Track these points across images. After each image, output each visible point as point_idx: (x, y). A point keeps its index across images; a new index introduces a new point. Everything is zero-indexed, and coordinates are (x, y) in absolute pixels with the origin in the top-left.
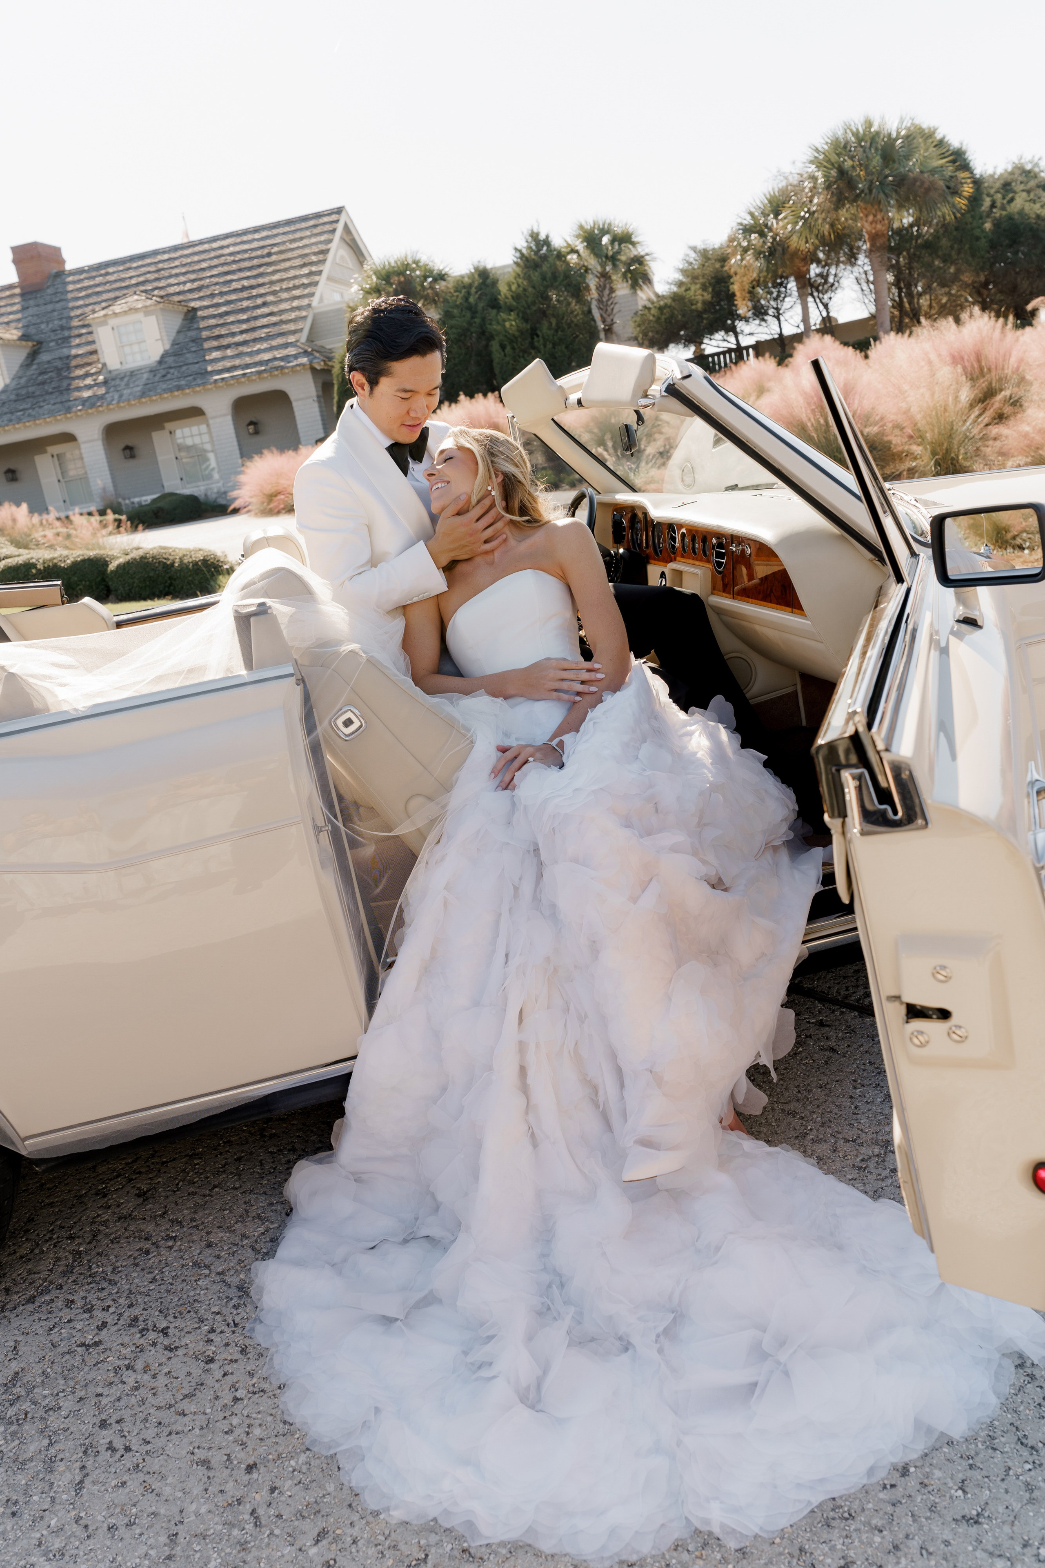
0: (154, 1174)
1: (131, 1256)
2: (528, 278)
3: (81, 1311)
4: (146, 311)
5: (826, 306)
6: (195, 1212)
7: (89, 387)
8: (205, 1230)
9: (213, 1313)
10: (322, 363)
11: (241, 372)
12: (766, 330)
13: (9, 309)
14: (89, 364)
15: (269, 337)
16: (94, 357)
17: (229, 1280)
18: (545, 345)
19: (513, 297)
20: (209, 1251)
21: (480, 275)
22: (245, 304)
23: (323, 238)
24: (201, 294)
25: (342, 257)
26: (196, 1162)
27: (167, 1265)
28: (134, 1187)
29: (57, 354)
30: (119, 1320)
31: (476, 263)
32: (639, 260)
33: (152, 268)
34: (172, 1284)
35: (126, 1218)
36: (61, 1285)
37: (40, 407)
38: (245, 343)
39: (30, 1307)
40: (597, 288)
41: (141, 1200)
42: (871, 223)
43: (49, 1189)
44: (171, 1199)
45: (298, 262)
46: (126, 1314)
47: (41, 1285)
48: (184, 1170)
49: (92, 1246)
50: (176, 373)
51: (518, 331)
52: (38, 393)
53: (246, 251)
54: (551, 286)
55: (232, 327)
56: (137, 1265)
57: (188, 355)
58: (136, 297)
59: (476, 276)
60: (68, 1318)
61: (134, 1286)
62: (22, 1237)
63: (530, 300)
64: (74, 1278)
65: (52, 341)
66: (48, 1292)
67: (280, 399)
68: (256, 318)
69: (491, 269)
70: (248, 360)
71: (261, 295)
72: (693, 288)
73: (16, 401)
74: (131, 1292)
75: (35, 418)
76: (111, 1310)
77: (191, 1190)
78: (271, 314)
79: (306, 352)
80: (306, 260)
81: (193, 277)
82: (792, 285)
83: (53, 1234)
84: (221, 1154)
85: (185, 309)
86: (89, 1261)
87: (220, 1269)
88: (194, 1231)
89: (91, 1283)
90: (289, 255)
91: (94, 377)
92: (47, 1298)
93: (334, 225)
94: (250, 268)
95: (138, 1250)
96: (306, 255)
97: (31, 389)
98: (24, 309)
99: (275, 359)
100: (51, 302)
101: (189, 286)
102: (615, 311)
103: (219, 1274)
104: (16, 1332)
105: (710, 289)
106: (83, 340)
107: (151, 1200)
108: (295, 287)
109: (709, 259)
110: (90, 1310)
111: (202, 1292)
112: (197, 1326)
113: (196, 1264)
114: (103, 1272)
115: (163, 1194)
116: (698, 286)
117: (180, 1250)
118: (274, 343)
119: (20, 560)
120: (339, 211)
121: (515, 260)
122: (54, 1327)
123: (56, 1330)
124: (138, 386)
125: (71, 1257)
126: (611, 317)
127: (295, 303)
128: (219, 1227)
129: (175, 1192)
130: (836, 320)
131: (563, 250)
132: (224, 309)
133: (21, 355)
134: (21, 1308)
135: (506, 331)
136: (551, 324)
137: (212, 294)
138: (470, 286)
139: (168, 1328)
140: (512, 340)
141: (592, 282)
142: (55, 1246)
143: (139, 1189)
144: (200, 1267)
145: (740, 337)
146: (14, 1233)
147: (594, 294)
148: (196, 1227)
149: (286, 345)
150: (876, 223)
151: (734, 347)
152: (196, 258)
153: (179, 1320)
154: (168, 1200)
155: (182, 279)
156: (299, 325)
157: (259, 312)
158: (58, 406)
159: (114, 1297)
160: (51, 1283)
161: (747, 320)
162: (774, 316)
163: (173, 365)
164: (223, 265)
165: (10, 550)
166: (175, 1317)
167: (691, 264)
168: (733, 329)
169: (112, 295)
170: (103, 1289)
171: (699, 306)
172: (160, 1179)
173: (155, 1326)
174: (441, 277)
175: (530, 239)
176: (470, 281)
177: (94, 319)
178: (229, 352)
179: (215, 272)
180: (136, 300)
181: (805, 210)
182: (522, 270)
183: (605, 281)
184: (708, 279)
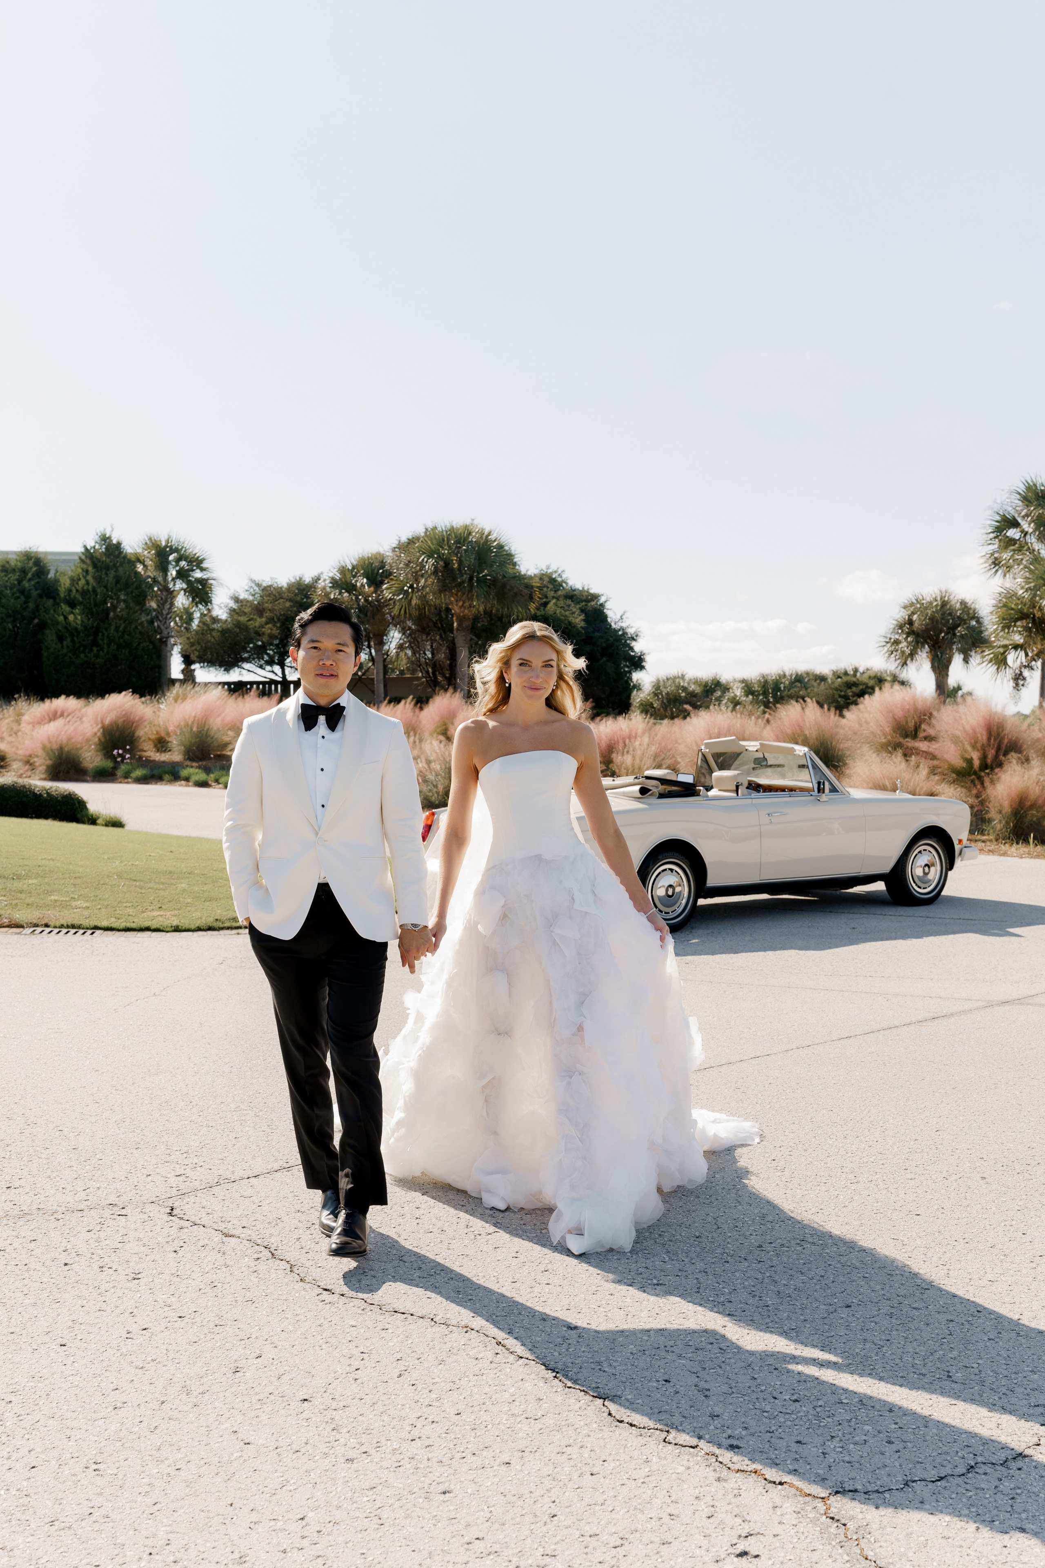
2: (95, 578)
18: (109, 645)
19: (78, 592)
21: (33, 562)
32: (206, 582)
40: (158, 600)
42: (461, 607)
51: (82, 625)
63: (97, 598)
72: (257, 619)
105: (278, 625)
116: (264, 619)
131: (133, 559)
135: (66, 623)
136: (116, 626)
138: (22, 570)
140: (73, 632)
145: (286, 672)
147: (154, 605)
150: (465, 608)
167: (252, 595)
175: (100, 540)
181: (408, 585)
182: (90, 569)
183: (167, 595)
184: (276, 615)
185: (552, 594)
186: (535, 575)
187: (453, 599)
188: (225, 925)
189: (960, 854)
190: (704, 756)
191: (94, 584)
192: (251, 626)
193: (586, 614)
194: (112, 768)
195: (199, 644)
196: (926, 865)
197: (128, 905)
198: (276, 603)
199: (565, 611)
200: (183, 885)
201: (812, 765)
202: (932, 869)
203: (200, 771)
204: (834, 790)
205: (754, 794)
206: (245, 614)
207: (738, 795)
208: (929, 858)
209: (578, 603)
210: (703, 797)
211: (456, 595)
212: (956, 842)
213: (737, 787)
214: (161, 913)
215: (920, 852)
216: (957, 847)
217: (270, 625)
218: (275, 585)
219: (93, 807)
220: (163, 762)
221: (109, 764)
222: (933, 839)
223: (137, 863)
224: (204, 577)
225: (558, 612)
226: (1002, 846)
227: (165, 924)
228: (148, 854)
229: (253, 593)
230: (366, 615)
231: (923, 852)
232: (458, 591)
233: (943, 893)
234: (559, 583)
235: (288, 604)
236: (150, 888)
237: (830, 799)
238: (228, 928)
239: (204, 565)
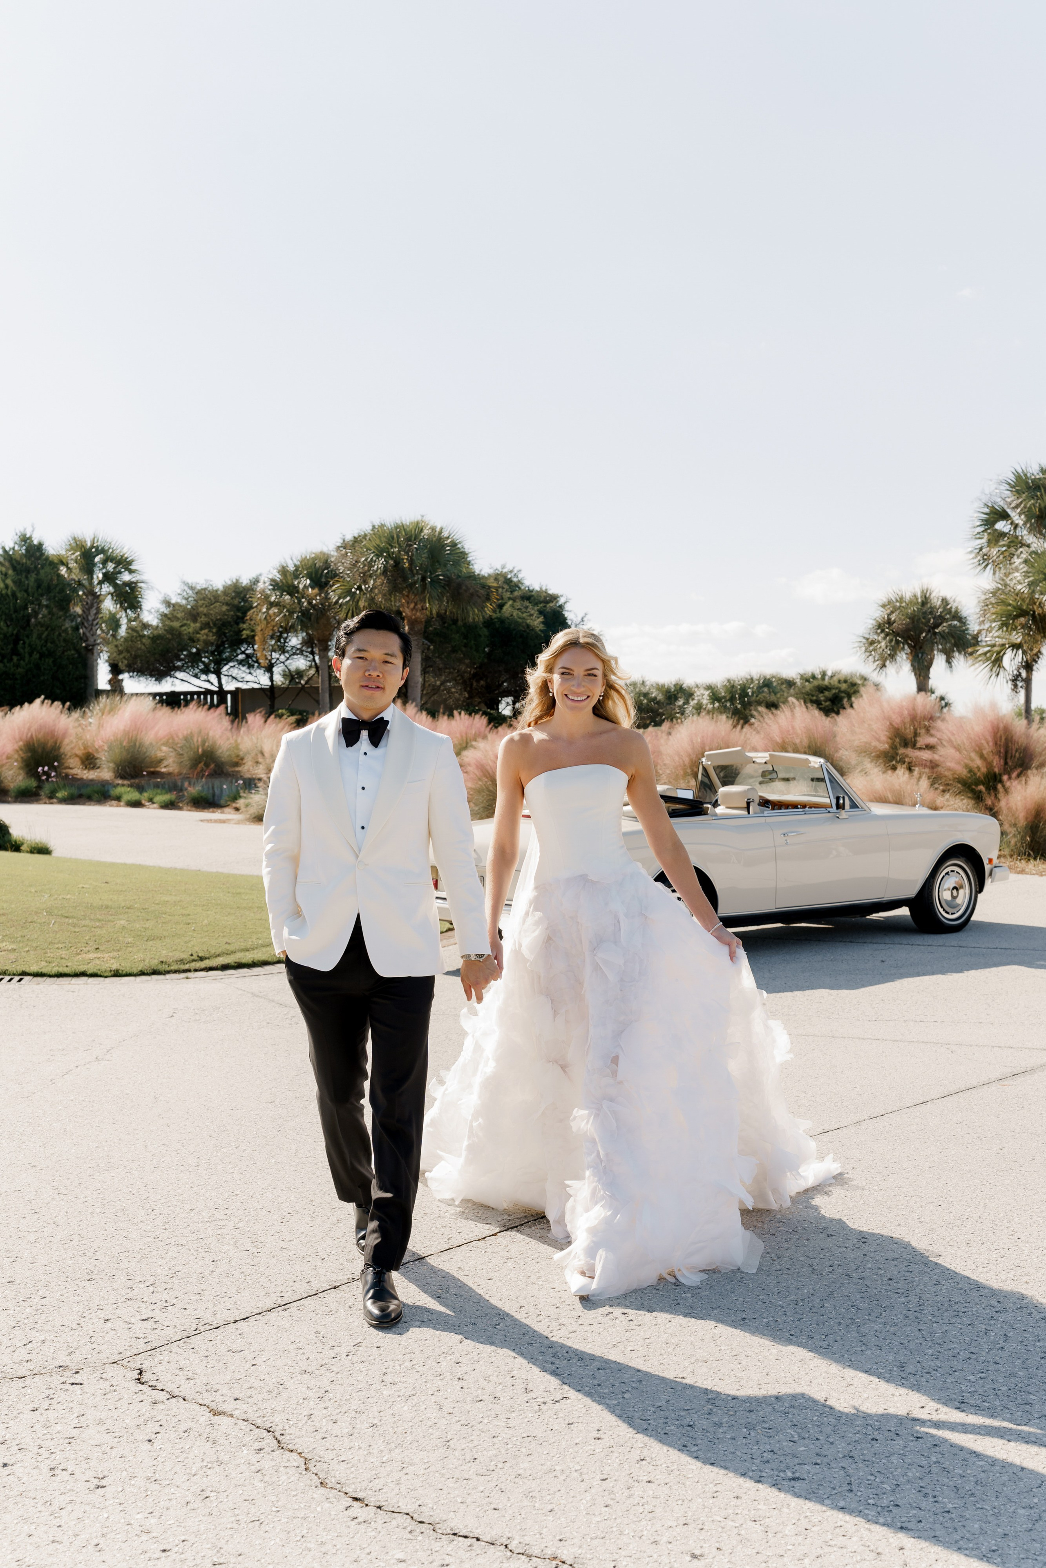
2: (17, 582)
18: (30, 654)
32: (133, 586)
40: (86, 605)
42: (412, 610)
105: (214, 630)
116: (198, 625)
126: (96, 637)
131: (55, 560)
141: (80, 598)
147: (78, 610)
150: (417, 610)
151: (217, 689)
168: (220, 672)
175: (19, 541)
181: (356, 587)
182: (10, 572)
183: (93, 600)
184: (212, 620)
185: (508, 594)
186: (489, 575)
187: (404, 601)
188: (172, 968)
189: (991, 874)
190: (705, 769)
191: (14, 588)
192: (185, 632)
193: (545, 616)
194: (36, 787)
195: (128, 651)
196: (955, 888)
197: (60, 946)
198: (212, 607)
199: (522, 613)
200: (122, 922)
201: (829, 779)
202: (961, 891)
203: (132, 790)
204: (854, 805)
205: (768, 812)
206: (177, 619)
207: (749, 813)
208: (957, 880)
209: (536, 604)
210: (712, 816)
211: (408, 596)
212: (986, 862)
213: (748, 804)
214: (99, 955)
215: (947, 873)
216: (987, 867)
217: (206, 631)
218: (210, 588)
219: (16, 832)
220: (92, 780)
221: (33, 783)
222: (963, 859)
223: (69, 896)
224: (133, 580)
225: (515, 614)
226: (1018, 862)
227: (103, 968)
228: (80, 886)
229: (186, 596)
230: (310, 619)
231: (950, 873)
232: (409, 592)
233: (973, 918)
234: (515, 584)
235: (224, 608)
236: (84, 926)
237: (850, 816)
238: (175, 972)
239: (132, 567)
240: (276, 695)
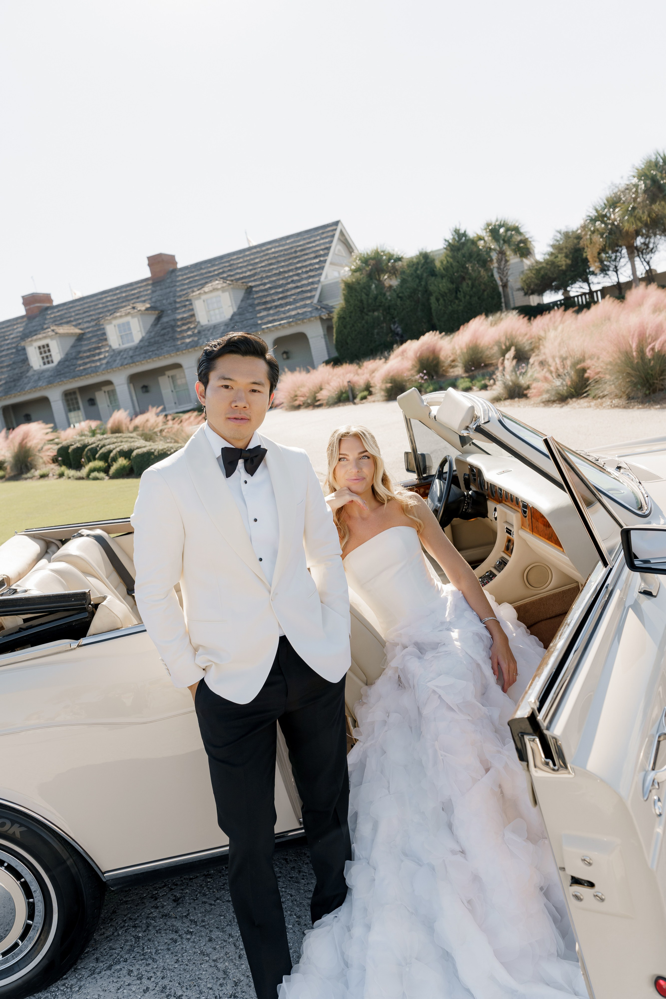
0: (184, 887)
1: (166, 943)
2: (453, 257)
3: (136, 978)
4: (223, 290)
5: (648, 263)
6: (205, 916)
7: (189, 336)
8: (210, 929)
9: (208, 988)
10: (327, 315)
11: (278, 323)
12: (609, 280)
13: (145, 293)
14: (190, 323)
15: (295, 301)
16: (193, 319)
17: (219, 965)
18: (465, 297)
19: (444, 269)
20: (209, 944)
21: (423, 257)
22: (281, 282)
23: (327, 240)
24: (256, 277)
25: (339, 250)
26: (209, 880)
27: (186, 951)
28: (172, 895)
29: (172, 317)
30: (156, 987)
31: (421, 250)
32: (525, 241)
33: (227, 264)
34: (187, 965)
35: (166, 916)
36: (126, 959)
37: (162, 349)
38: (281, 306)
39: (108, 972)
40: (497, 261)
41: (175, 904)
43: (126, 891)
44: (192, 905)
45: (312, 255)
46: (160, 983)
47: (116, 958)
48: (201, 885)
49: (146, 933)
50: (240, 326)
51: (448, 289)
52: (161, 341)
53: (281, 251)
54: (469, 261)
55: (273, 296)
56: (169, 949)
57: (248, 315)
58: (217, 282)
59: (421, 258)
60: (129, 983)
61: (166, 964)
62: (108, 924)
63: (455, 269)
64: (133, 955)
65: (169, 310)
66: (119, 962)
67: (301, 338)
68: (287, 290)
69: (430, 252)
70: (283, 316)
71: (291, 276)
72: (560, 256)
73: (148, 346)
74: (164, 969)
75: (158, 355)
76: (153, 979)
77: (204, 900)
78: (297, 287)
79: (317, 309)
80: (318, 254)
81: (250, 268)
82: (624, 251)
83: (125, 923)
84: (223, 876)
85: (246, 287)
86: (143, 944)
87: (214, 958)
88: (202, 929)
89: (143, 960)
90: (307, 251)
91: (193, 330)
92: (118, 967)
93: (334, 232)
94: (284, 261)
95: (171, 939)
96: (317, 251)
97: (157, 339)
98: (153, 292)
99: (298, 314)
100: (169, 287)
101: (248, 273)
102: (509, 273)
103: (214, 961)
104: (100, 989)
105: (571, 256)
106: (187, 309)
107: (181, 905)
108: (311, 270)
109: (569, 237)
110: (140, 979)
111: (204, 973)
112: (198, 996)
113: (202, 953)
114: (150, 952)
115: (188, 901)
116: (563, 255)
117: (194, 942)
118: (298, 305)
119: (145, 450)
120: (337, 223)
121: (445, 246)
122: (120, 987)
123: (121, 990)
124: (218, 334)
125: (133, 940)
126: (506, 278)
127: (310, 280)
128: (217, 928)
129: (195, 900)
130: (655, 271)
131: (475, 239)
132: (268, 286)
133: (151, 319)
134: (104, 972)
135: (439, 290)
136: (468, 284)
137: (262, 277)
138: (418, 263)
139: (182, 995)
140: (443, 295)
141: (494, 255)
142: (126, 932)
143: (175, 896)
144: (204, 955)
145: (591, 286)
146: (104, 920)
147: (496, 265)
148: (204, 926)
149: (305, 306)
151: (587, 291)
152: (252, 257)
153: (189, 991)
154: (190, 906)
155: (244, 269)
156: (313, 293)
157: (290, 286)
158: (172, 348)
159: (155, 970)
160: (122, 957)
161: (596, 275)
162: (614, 271)
163: (238, 320)
164: (267, 260)
165: (141, 442)
166: (187, 989)
167: (558, 241)
168: (586, 280)
169: (203, 281)
170: (149, 964)
171: (564, 267)
172: (187, 891)
173: (175, 994)
174: (399, 259)
175: (454, 233)
176: (418, 260)
177: (193, 296)
178: (271, 312)
179: (263, 264)
180: (217, 283)
184: (569, 251)
198: (569, 242)
203: (470, 379)
224: (524, 238)
229: (559, 239)
239: (522, 230)
240: (623, 286)
